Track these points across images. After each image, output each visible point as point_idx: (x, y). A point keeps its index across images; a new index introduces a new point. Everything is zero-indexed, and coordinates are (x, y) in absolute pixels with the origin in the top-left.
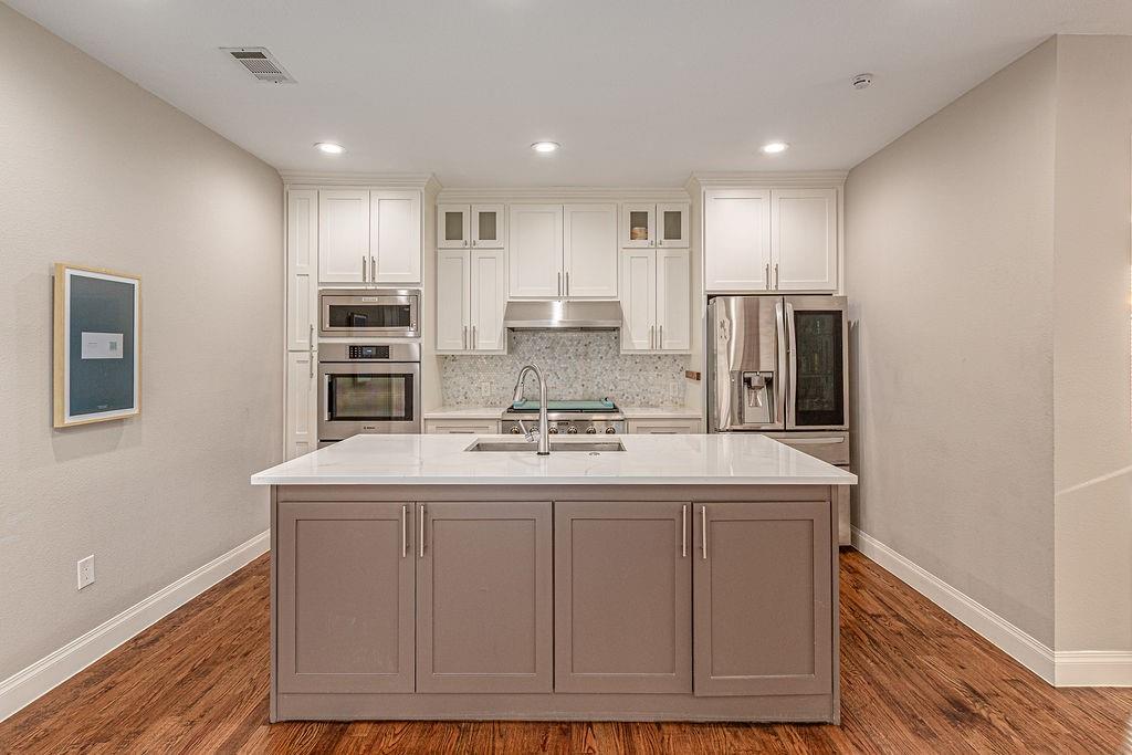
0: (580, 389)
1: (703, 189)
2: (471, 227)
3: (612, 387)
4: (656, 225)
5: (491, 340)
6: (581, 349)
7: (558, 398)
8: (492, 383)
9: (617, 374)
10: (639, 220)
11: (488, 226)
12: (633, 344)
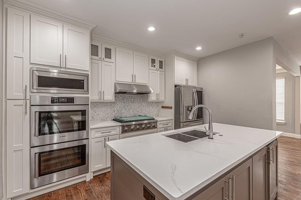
0: (132, 112)
1: (174, 56)
2: (102, 53)
3: (141, 112)
4: (157, 64)
5: (109, 96)
6: (133, 99)
7: (125, 116)
8: (103, 112)
9: (142, 107)
10: (153, 61)
11: (108, 53)
12: (152, 98)
